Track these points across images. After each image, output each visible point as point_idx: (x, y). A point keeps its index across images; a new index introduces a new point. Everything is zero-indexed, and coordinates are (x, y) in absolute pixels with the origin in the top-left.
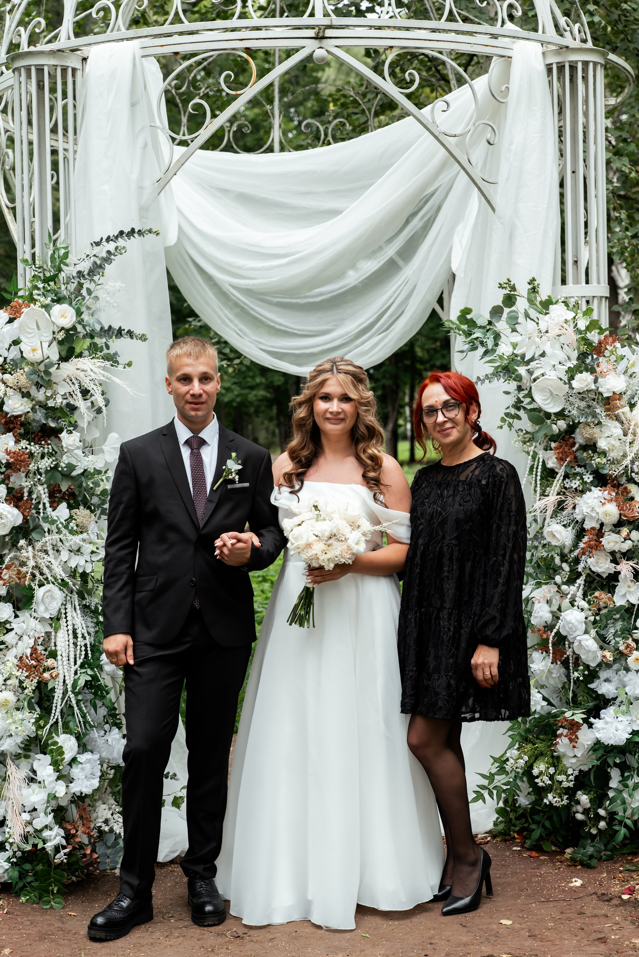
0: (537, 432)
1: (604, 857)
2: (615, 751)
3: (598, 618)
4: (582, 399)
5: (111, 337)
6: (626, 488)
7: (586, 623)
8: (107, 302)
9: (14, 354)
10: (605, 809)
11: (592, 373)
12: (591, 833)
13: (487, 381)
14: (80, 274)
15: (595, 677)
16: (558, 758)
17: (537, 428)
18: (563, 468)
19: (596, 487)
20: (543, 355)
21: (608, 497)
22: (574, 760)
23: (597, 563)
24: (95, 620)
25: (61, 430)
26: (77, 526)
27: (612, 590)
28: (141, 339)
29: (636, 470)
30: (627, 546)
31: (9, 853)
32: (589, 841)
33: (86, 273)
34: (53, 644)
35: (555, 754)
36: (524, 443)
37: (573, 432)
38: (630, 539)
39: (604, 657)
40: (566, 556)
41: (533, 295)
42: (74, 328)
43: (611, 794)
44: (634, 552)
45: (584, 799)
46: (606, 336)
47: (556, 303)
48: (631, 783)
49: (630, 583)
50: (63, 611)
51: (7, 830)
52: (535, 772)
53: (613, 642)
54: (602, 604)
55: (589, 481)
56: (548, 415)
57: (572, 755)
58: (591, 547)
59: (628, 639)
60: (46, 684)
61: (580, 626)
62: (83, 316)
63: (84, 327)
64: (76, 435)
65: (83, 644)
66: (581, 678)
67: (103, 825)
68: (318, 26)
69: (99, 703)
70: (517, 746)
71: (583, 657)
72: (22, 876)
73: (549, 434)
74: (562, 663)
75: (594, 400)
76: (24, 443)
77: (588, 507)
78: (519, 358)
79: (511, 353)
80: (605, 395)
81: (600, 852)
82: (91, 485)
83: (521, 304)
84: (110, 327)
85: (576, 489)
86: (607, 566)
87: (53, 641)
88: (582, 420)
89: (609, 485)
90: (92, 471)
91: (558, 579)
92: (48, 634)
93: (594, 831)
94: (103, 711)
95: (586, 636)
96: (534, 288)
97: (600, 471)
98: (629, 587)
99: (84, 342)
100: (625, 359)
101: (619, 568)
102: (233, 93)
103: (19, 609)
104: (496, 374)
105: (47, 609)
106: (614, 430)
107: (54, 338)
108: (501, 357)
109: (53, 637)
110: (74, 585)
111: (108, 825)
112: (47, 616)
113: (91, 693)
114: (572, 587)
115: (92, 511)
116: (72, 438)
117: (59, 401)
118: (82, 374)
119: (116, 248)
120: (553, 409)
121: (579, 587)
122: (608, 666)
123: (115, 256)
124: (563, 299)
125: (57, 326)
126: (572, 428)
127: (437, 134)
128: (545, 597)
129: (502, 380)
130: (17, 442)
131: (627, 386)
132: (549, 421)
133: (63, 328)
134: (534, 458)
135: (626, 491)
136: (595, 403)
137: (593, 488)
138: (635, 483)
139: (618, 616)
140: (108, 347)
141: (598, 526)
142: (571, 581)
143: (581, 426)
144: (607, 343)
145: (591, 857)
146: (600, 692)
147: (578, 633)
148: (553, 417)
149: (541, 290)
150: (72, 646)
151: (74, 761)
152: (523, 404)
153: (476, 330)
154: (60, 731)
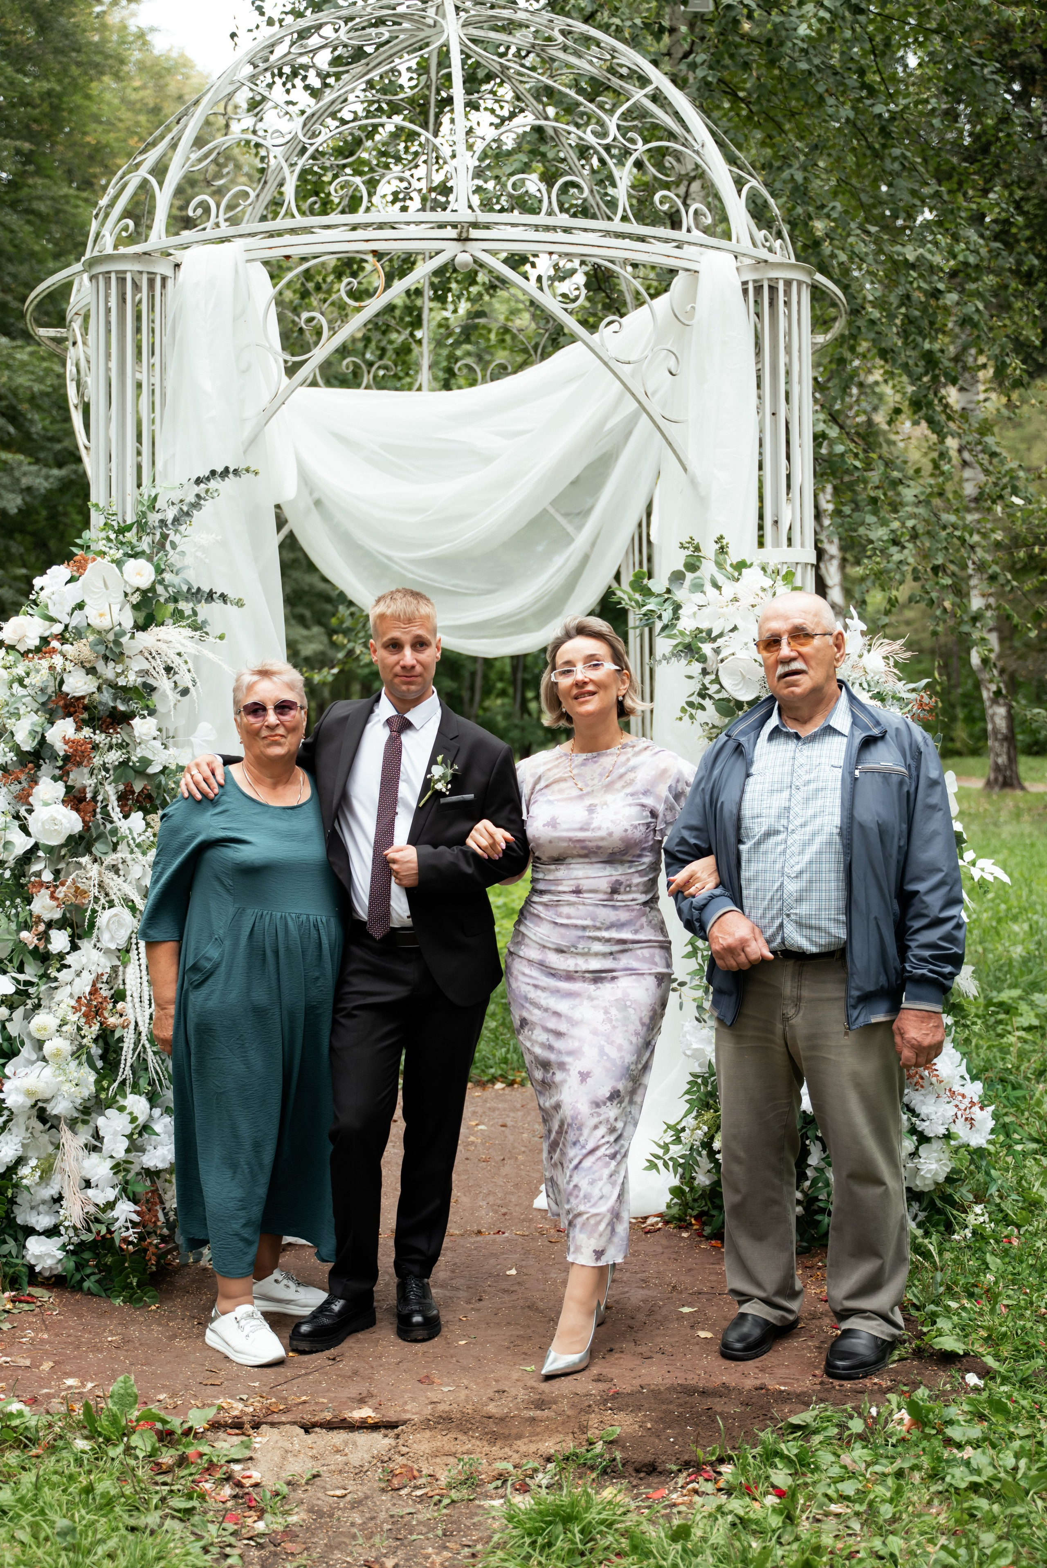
5: (199, 601)
8: (195, 558)
9: (77, 620)
10: (802, 1191)
13: (664, 663)
14: (163, 523)
20: (734, 629)
25: (133, 715)
26: (154, 835)
28: (237, 604)
31: (64, 1239)
33: (170, 522)
34: (120, 982)
36: (711, 739)
41: (721, 556)
42: (152, 589)
43: (809, 1173)
47: (750, 567)
51: (62, 1212)
52: (717, 1145)
56: (739, 705)
60: (113, 1032)
62: (164, 575)
63: (166, 588)
64: (152, 722)
68: (461, 224)
70: (694, 1113)
72: (79, 1267)
76: (87, 732)
78: (704, 634)
79: (694, 628)
82: (173, 786)
83: (708, 569)
84: (199, 589)
87: (121, 977)
90: (173, 767)
92: (114, 969)
99: (167, 608)
102: (356, 304)
103: (80, 938)
104: (676, 653)
105: (112, 938)
107: (127, 601)
108: (682, 633)
109: (120, 973)
112: (113, 947)
116: (147, 726)
117: (132, 679)
118: (163, 647)
119: (207, 491)
120: (746, 696)
123: (206, 500)
124: (759, 562)
125: (131, 586)
127: (606, 359)
130: (78, 729)
133: (138, 589)
140: (196, 614)
148: (746, 707)
149: (730, 550)
150: (145, 984)
151: (146, 1128)
152: (709, 692)
153: (653, 600)
154: (128, 1090)
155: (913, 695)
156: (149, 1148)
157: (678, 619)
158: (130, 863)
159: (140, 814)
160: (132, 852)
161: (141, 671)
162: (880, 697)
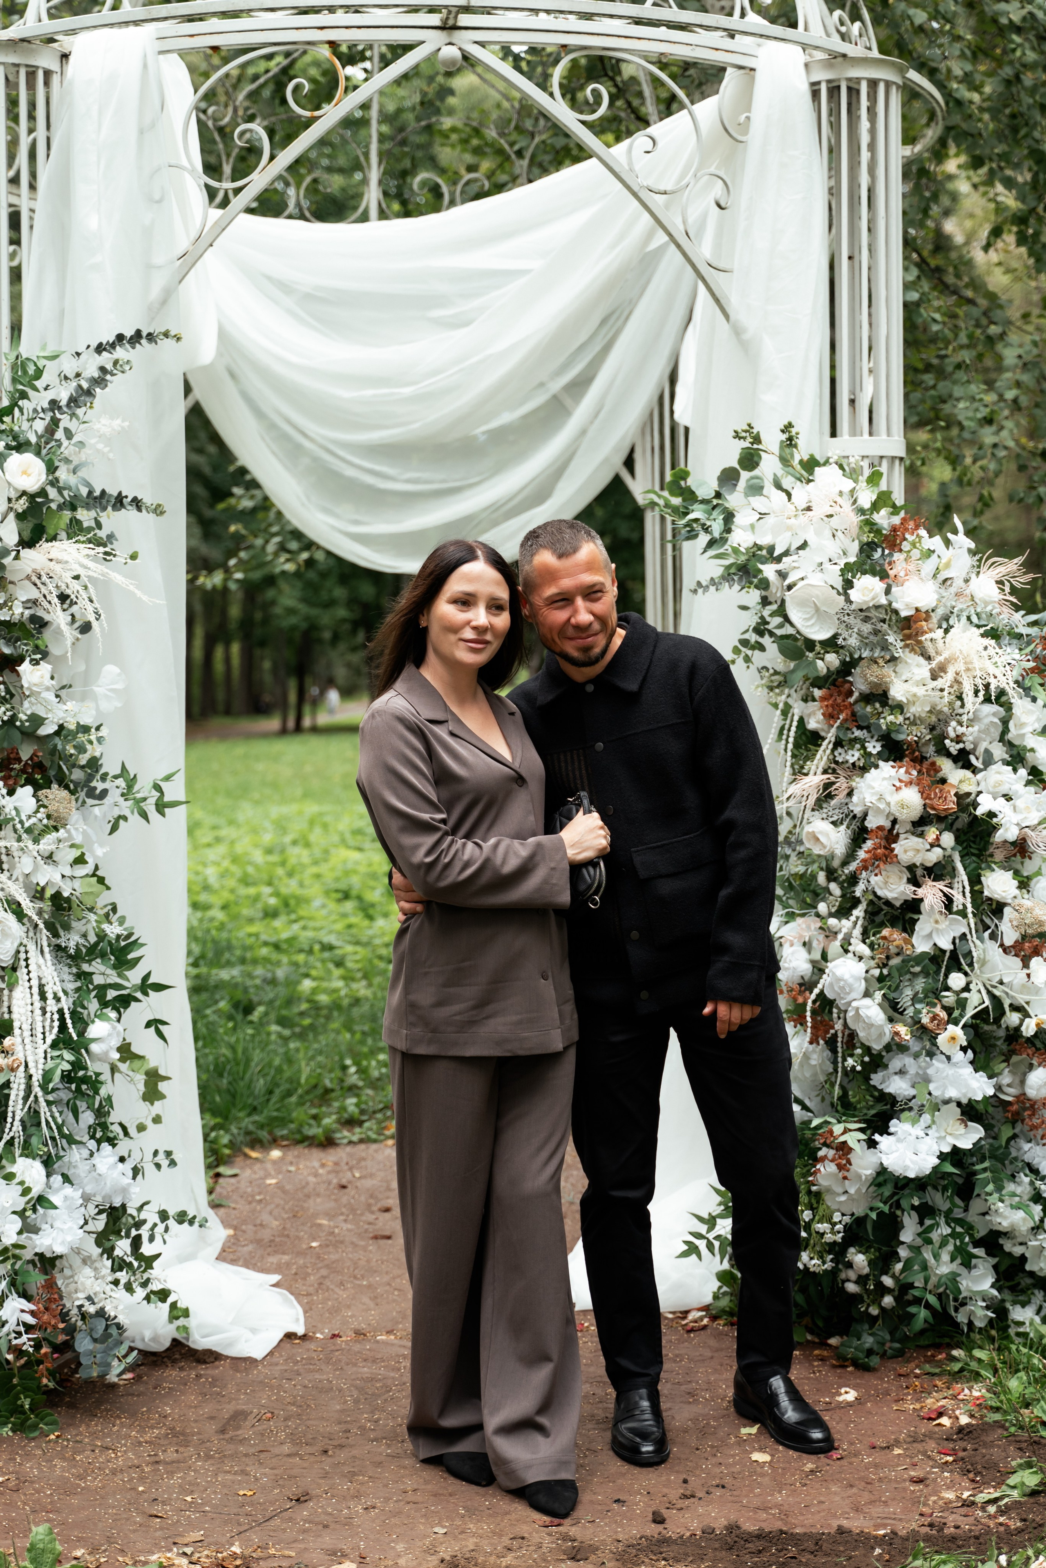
0: (793, 671)
1: (890, 1352)
2: (912, 1185)
3: (885, 972)
4: (866, 619)
5: (104, 509)
6: (933, 764)
7: (866, 979)
8: (98, 451)
10: (893, 1276)
11: (881, 579)
12: (869, 1315)
13: (712, 589)
14: (54, 404)
15: (878, 1066)
16: (818, 1195)
17: (792, 665)
18: (833, 730)
19: (887, 761)
20: (804, 546)
21: (905, 778)
22: (843, 1198)
23: (886, 883)
24: (74, 970)
25: (21, 660)
26: (49, 817)
27: (909, 927)
28: (155, 511)
29: (952, 734)
30: (935, 855)
32: (866, 1327)
33: (63, 403)
34: (6, 1010)
35: (814, 1188)
36: (771, 689)
37: (850, 674)
38: (939, 846)
39: (897, 1034)
40: (836, 870)
41: (787, 451)
42: (43, 493)
43: (903, 1252)
44: (944, 867)
45: (859, 1259)
46: (904, 520)
47: (824, 464)
48: (935, 1236)
49: (938, 916)
50: (22, 956)
53: (910, 1012)
54: (893, 950)
55: (874, 752)
56: (810, 644)
57: (841, 1190)
58: (876, 858)
59: (935, 1005)
61: (856, 985)
62: (57, 474)
63: (60, 491)
64: (45, 668)
65: (55, 1009)
66: (859, 1068)
67: (87, 1303)
68: (446, 7)
69: (82, 1105)
71: (861, 1034)
73: (812, 675)
74: (826, 1043)
75: (884, 621)
77: (873, 794)
78: (764, 552)
79: (751, 544)
80: (903, 614)
81: (883, 1344)
82: (72, 751)
83: (769, 466)
84: (103, 492)
85: (854, 764)
86: (902, 888)
87: (6, 1004)
88: (866, 654)
89: (907, 759)
90: (73, 727)
91: (822, 907)
93: (874, 1311)
94: (88, 1118)
95: (867, 1001)
96: (790, 439)
97: (893, 736)
98: (937, 922)
99: (60, 517)
100: (934, 557)
101: (921, 892)
102: (308, 114)
104: (728, 576)
106: (916, 670)
107: (11, 509)
108: (736, 551)
109: (5, 998)
110: (40, 913)
111: (94, 1303)
113: (69, 1089)
114: (844, 922)
115: (72, 793)
116: (39, 673)
117: (17, 612)
118: (57, 568)
119: (116, 363)
120: (819, 634)
121: (855, 923)
122: (902, 1048)
123: (113, 375)
124: (835, 458)
125: (15, 489)
126: (847, 668)
127: (636, 188)
128: (801, 936)
129: (737, 587)
131: (939, 601)
132: (811, 655)
133: (24, 493)
134: (785, 713)
135: (934, 768)
136: (885, 626)
137: (881, 763)
138: (948, 755)
139: (917, 969)
140: (99, 526)
141: (887, 824)
142: (843, 912)
143: (862, 663)
144: (907, 530)
145: (870, 1352)
146: (887, 1091)
147: (853, 995)
148: (818, 648)
149: (801, 442)
150: (38, 1012)
151: (41, 1200)
152: (770, 627)
153: (696, 506)
154: (17, 1152)
155: (1034, 631)
156: (44, 1226)
157: (728, 530)
158: (16, 854)
159: (29, 789)
160: (19, 839)
161: (28, 601)
162: (993, 634)
